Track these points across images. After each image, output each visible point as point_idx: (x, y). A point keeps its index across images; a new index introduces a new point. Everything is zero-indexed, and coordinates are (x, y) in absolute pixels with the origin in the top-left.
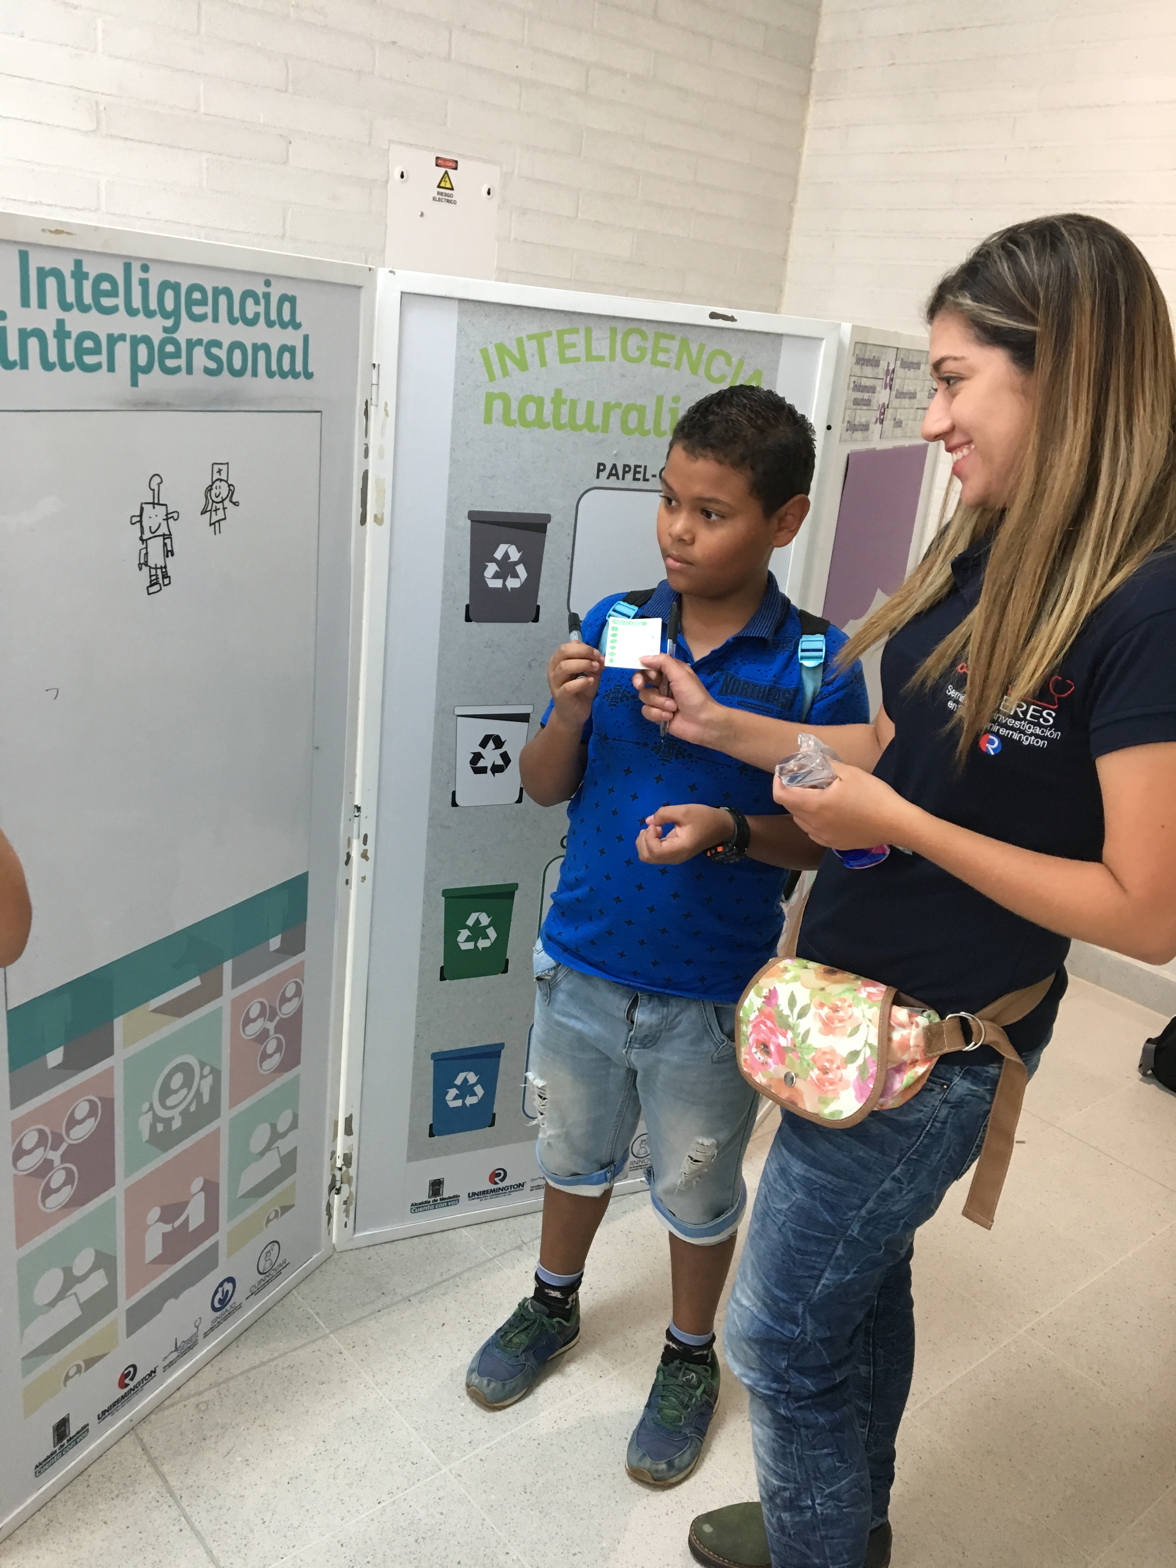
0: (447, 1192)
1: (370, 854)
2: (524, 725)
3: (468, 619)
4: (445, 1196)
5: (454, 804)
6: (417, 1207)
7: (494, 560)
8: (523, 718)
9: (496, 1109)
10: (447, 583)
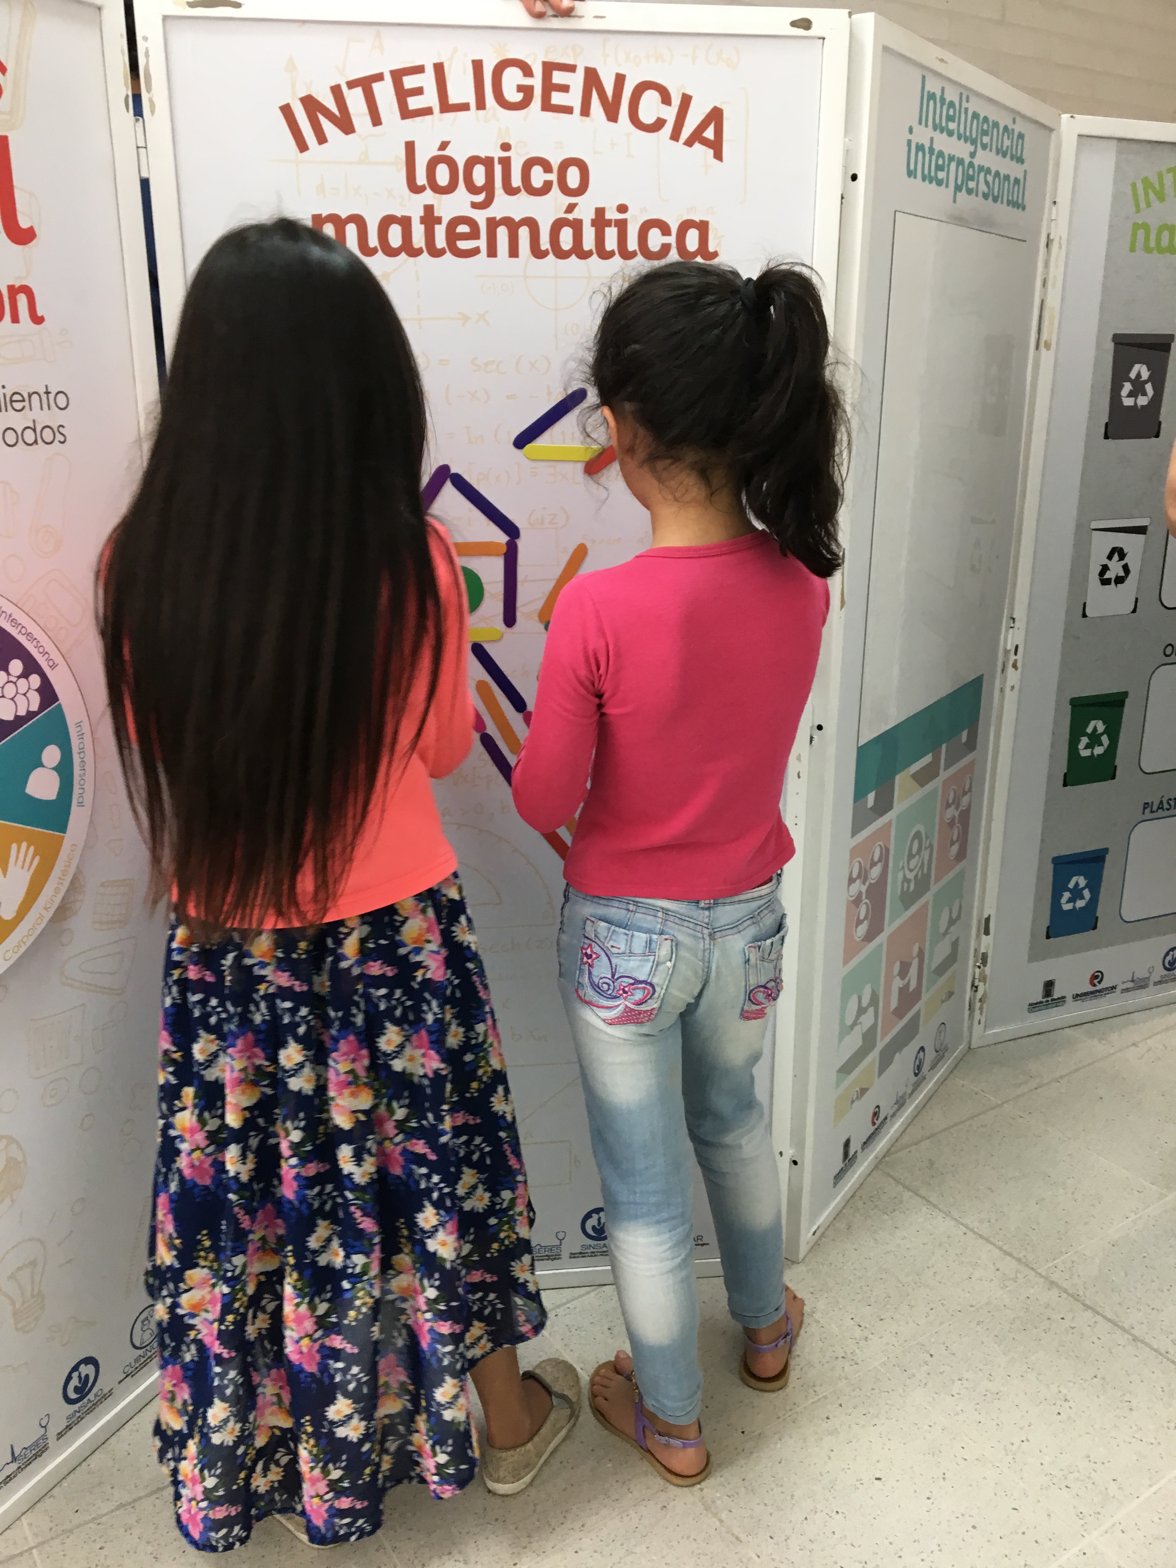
0: (1056, 994)
1: (1019, 665)
2: (1141, 538)
3: (1106, 437)
4: (1055, 997)
5: (1084, 615)
6: (1034, 1007)
7: (1129, 380)
8: (1141, 530)
9: (1099, 914)
10: (1092, 403)
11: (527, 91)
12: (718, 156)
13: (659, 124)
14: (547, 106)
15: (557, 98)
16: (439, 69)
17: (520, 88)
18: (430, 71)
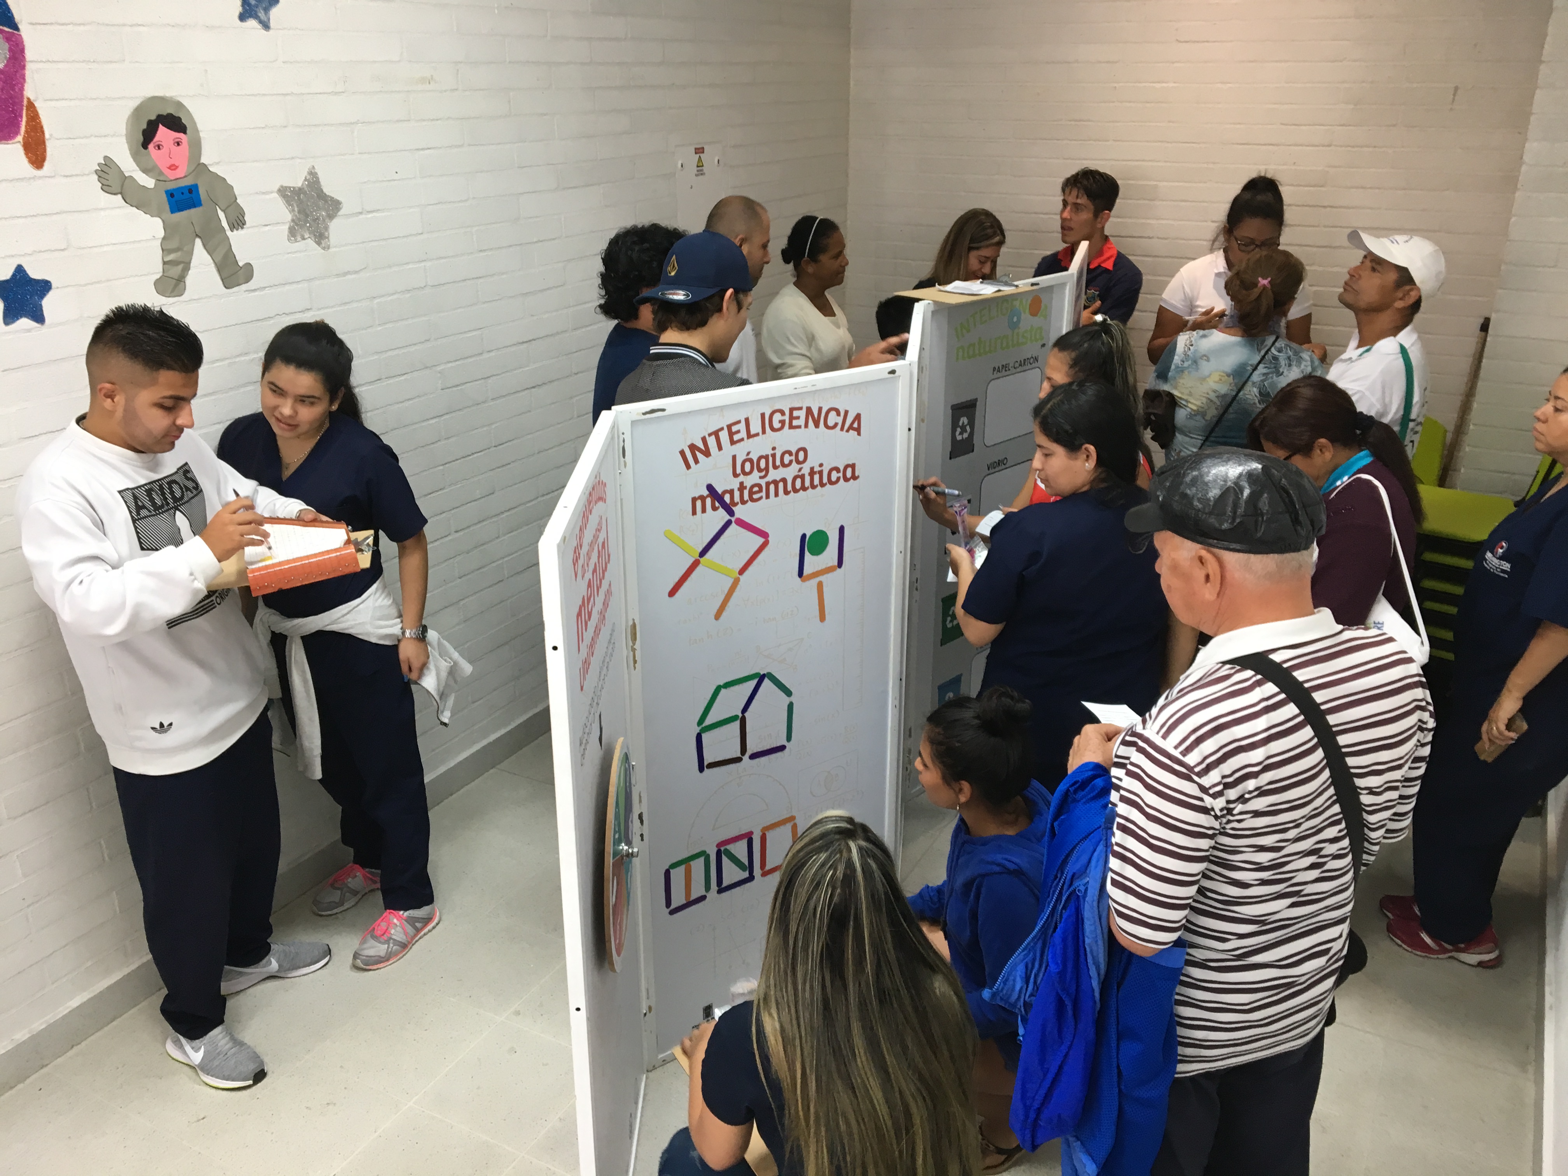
11: (782, 422)
12: (859, 434)
13: (836, 425)
14: (791, 427)
15: (795, 423)
16: (747, 420)
17: (780, 421)
18: (743, 422)
